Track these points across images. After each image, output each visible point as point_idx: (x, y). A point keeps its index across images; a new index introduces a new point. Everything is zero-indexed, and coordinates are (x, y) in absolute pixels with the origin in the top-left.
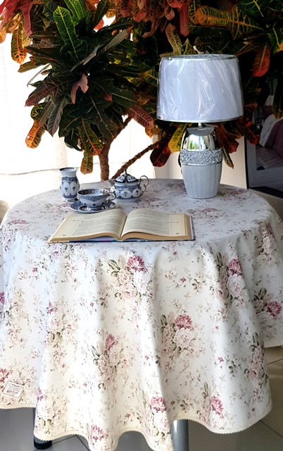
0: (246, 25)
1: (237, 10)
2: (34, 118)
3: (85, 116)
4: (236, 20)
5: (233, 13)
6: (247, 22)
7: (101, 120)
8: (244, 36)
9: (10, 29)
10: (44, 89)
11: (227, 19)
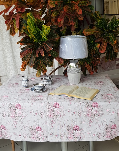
0: (99, 32)
1: (95, 28)
2: (23, 60)
3: (41, 60)
4: (96, 31)
5: (95, 29)
6: (99, 31)
7: (47, 60)
8: (99, 36)
9: (10, 24)
10: (26, 51)
11: (93, 31)
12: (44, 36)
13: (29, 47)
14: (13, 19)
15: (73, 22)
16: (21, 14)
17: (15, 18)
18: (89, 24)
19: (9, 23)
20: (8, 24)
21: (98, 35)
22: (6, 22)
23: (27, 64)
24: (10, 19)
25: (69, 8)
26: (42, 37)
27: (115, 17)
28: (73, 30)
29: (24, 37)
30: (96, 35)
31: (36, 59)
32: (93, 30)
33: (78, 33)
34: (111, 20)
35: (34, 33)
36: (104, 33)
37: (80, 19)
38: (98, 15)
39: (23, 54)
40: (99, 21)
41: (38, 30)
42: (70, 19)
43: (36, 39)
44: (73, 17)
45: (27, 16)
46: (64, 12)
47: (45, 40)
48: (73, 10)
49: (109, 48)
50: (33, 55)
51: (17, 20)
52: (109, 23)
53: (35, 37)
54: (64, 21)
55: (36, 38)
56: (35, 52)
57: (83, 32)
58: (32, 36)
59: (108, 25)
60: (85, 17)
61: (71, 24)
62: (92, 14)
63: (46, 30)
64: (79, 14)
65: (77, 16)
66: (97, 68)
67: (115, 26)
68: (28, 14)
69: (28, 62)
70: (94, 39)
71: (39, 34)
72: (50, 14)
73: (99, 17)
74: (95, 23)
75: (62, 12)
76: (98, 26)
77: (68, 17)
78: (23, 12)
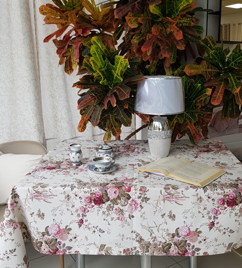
0: (211, 70)
2: (82, 114)
4: (206, 69)
5: (204, 65)
7: (122, 115)
8: (212, 77)
9: (64, 55)
10: (88, 98)
11: (201, 69)
12: (117, 74)
13: (93, 92)
14: (69, 46)
15: (167, 52)
16: (83, 38)
17: (73, 45)
18: (194, 57)
19: (63, 53)
20: (61, 55)
21: (209, 76)
22: (58, 52)
23: (89, 120)
24: (64, 46)
25: (161, 30)
26: (114, 76)
27: (240, 47)
28: (168, 67)
29: (85, 76)
30: (206, 75)
31: (104, 112)
32: (201, 66)
33: (176, 72)
34: (233, 52)
35: (102, 70)
36: (220, 73)
37: (179, 48)
38: (210, 42)
39: (82, 104)
40: (212, 52)
41: (108, 65)
42: (163, 48)
43: (104, 80)
44: (167, 45)
45: (92, 41)
46: (152, 35)
47: (119, 82)
48: (168, 33)
49: (228, 98)
50: (99, 105)
51: (76, 48)
52: (228, 56)
53: (103, 75)
54: (153, 50)
55: (105, 78)
56: (103, 100)
57: (184, 70)
58: (98, 74)
59: (227, 59)
60: (188, 46)
61: (164, 56)
62: (200, 41)
63: (122, 64)
64: (178, 39)
65: (175, 42)
66: (207, 131)
67: (240, 61)
68: (94, 38)
69: (90, 117)
70: (202, 81)
71: (109, 72)
72: (130, 39)
73: (213, 46)
74: (206, 55)
75: (149, 36)
76: (210, 61)
77: (160, 44)
78: (85, 35)
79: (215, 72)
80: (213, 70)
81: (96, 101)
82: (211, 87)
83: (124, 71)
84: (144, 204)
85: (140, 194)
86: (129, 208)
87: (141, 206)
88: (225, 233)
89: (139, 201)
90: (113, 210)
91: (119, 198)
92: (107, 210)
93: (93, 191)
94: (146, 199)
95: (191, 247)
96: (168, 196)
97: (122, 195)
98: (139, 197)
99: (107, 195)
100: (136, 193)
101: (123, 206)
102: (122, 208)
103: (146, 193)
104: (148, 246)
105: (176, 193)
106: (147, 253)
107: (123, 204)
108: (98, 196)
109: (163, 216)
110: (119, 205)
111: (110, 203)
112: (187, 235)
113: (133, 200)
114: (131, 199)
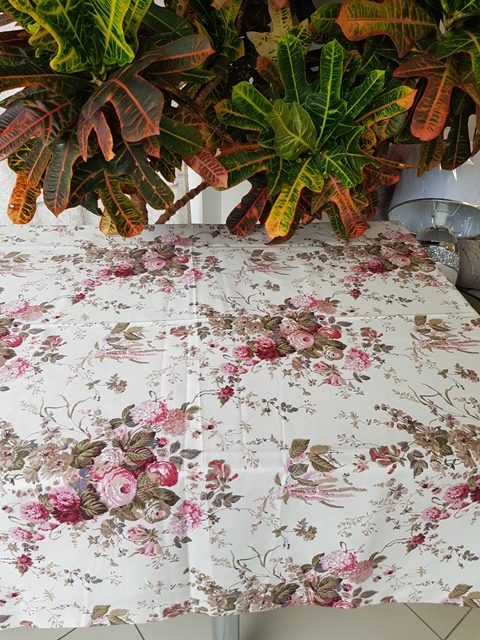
0: (413, 23)
3: (111, 169)
5: (395, 4)
6: (414, 17)
7: (144, 176)
8: (413, 44)
10: (25, 118)
11: (386, 17)
21: (407, 41)
28: (281, 5)
32: (386, 6)
33: (305, 24)
35: (56, 12)
39: (4, 139)
47: (122, 62)
50: (66, 144)
53: (60, 34)
57: (339, 21)
58: (42, 29)
71: (86, 20)
79: (424, 27)
80: (418, 22)
81: (50, 130)
82: (413, 78)
83: (139, 18)
84: (221, 512)
85: (208, 487)
86: (172, 523)
87: (212, 517)
88: (449, 557)
89: (206, 506)
90: (121, 531)
91: (138, 502)
92: (103, 532)
93: (48, 488)
94: (230, 499)
95: (351, 592)
96: (300, 486)
97: (149, 496)
98: (208, 496)
99: (98, 498)
100: (195, 486)
101: (153, 521)
102: (150, 527)
103: (228, 483)
104: (232, 598)
105: (325, 481)
106: (229, 612)
107: (154, 516)
108: (66, 503)
109: (278, 532)
110: (142, 522)
111: (111, 518)
112: (346, 569)
113: (185, 504)
114: (179, 503)
